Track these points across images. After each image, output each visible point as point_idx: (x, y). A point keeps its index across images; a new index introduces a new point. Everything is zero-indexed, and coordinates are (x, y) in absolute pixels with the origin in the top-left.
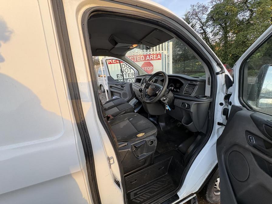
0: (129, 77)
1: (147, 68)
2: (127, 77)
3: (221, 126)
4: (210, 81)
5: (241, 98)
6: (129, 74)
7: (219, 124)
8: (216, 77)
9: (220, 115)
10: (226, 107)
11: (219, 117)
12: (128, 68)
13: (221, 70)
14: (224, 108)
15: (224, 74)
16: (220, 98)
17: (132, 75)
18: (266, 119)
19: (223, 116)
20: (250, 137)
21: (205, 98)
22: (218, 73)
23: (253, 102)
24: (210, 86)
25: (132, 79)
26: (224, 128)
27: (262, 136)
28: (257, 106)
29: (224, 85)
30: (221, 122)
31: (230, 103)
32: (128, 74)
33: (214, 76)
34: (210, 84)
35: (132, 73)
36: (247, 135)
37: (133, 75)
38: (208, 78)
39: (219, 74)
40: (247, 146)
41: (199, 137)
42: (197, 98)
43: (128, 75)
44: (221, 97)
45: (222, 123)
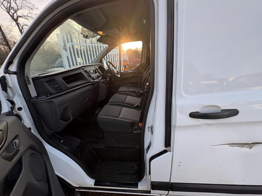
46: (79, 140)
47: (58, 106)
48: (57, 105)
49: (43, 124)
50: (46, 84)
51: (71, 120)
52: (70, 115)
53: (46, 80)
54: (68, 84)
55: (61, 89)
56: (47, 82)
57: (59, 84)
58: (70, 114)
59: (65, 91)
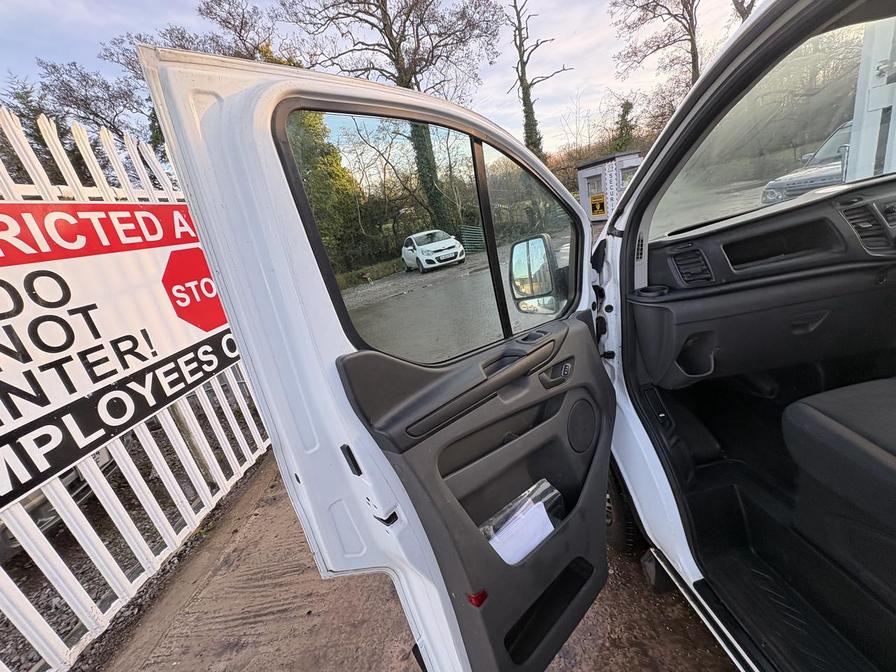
0: (96, 379)
1: (198, 287)
2: (85, 388)
6: (91, 358)
12: (61, 312)
17: (121, 355)
25: (133, 385)
32: (83, 355)
35: (115, 343)
37: (129, 358)
43: (89, 367)
46: (718, 446)
47: (677, 325)
48: (675, 322)
49: (639, 358)
50: (671, 262)
51: (710, 373)
52: (709, 359)
53: (676, 251)
54: (736, 267)
55: (708, 279)
56: (675, 256)
57: (706, 265)
58: (712, 357)
59: (716, 286)
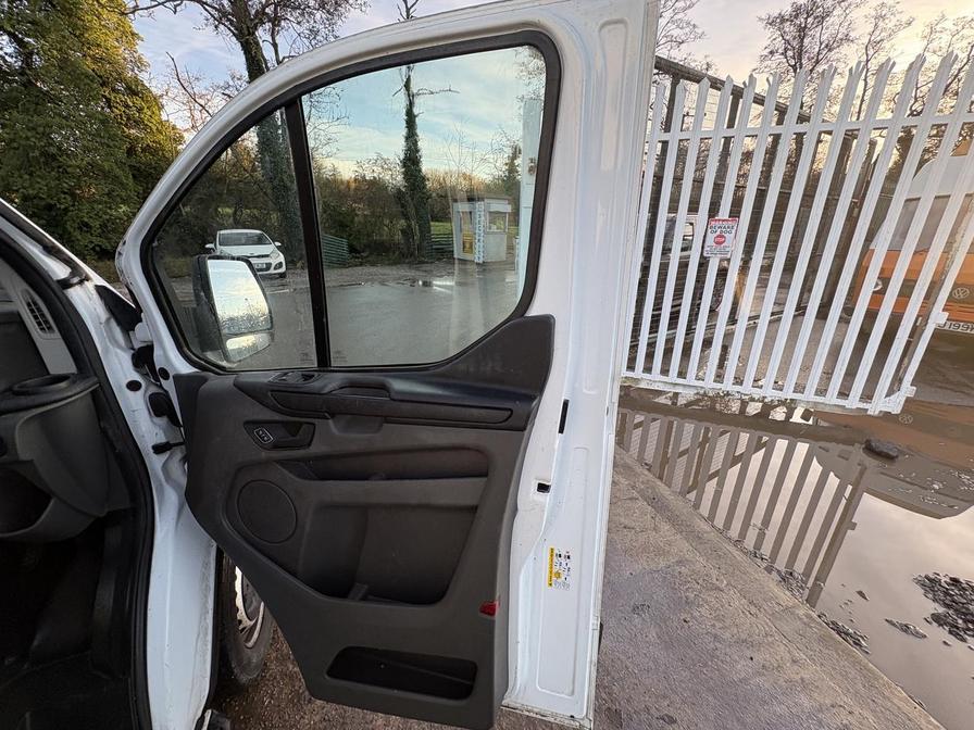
3: (167, 454)
4: (43, 315)
5: (185, 349)
7: (159, 449)
8: (67, 298)
9: (150, 423)
10: (153, 389)
11: (147, 429)
13: (69, 270)
14: (147, 395)
15: (89, 285)
16: (119, 367)
18: (266, 381)
19: (157, 420)
20: (258, 433)
21: (63, 385)
22: (65, 284)
23: (216, 353)
24: (57, 335)
26: (178, 454)
27: (277, 417)
28: (228, 361)
29: (108, 320)
30: (162, 439)
31: (165, 374)
33: (55, 294)
34: (50, 328)
36: (250, 433)
38: (29, 305)
39: (71, 286)
40: (263, 454)
41: (113, 537)
42: (18, 394)
44: (120, 364)
45: (168, 443)
